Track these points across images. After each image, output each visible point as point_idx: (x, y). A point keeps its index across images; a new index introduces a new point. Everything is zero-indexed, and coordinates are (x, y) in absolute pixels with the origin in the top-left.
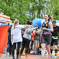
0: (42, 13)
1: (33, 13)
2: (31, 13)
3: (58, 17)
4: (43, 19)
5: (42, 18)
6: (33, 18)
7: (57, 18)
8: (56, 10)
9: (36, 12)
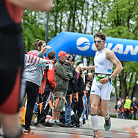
0: (79, 18)
1: (56, 17)
2: (52, 18)
3: (121, 31)
4: (84, 35)
5: (80, 32)
6: (56, 31)
7: (119, 33)
8: (117, 12)
9: (64, 15)
